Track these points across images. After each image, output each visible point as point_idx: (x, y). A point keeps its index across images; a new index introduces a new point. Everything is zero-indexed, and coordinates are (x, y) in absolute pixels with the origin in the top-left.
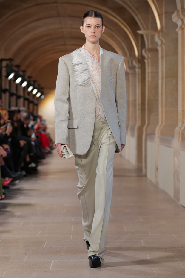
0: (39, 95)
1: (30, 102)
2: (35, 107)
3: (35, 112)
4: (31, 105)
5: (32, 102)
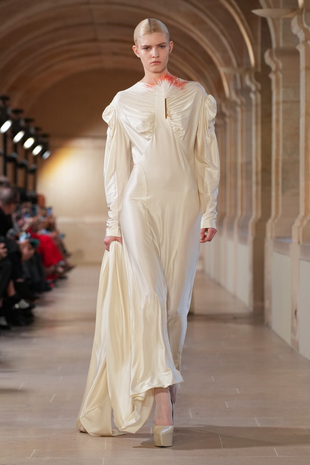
0: (37, 150)
1: (18, 165)
2: (30, 177)
3: (30, 187)
4: (21, 173)
5: (22, 166)
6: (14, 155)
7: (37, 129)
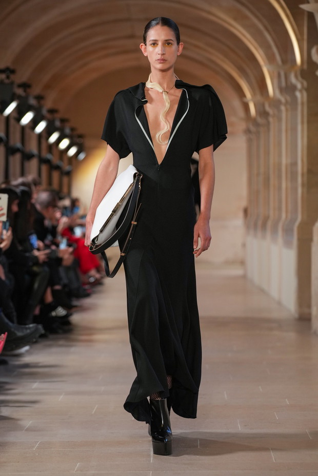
1: (53, 167)
2: (65, 180)
6: (49, 156)
7: (72, 129)
